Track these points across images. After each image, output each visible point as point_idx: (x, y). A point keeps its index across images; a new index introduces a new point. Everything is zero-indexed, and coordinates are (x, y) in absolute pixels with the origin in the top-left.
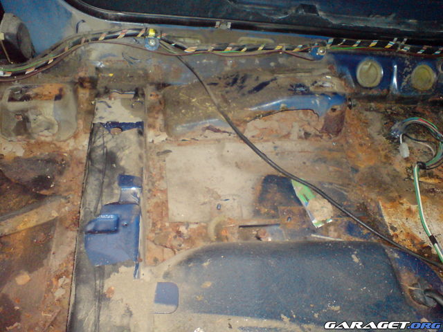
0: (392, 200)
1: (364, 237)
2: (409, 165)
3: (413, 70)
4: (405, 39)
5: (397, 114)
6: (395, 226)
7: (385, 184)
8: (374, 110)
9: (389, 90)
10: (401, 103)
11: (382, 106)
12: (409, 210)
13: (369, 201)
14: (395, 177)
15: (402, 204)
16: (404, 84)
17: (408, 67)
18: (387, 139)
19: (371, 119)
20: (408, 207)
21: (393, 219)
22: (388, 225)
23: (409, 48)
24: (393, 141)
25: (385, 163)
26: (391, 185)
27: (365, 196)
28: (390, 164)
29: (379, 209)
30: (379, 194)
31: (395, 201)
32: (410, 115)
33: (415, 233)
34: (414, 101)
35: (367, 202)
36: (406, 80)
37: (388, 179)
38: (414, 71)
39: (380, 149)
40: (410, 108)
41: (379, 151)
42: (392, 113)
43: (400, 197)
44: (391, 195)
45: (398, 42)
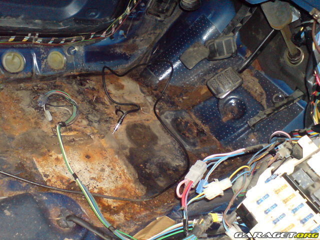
0: (43, 155)
1: (24, 189)
2: (54, 126)
3: (47, 56)
4: (37, 34)
5: (42, 89)
6: (48, 174)
7: (37, 143)
8: (23, 89)
9: (32, 73)
10: (44, 81)
11: (30, 85)
12: (57, 159)
13: (25, 160)
14: (44, 136)
15: (51, 156)
16: (43, 66)
17: (43, 54)
18: (35, 109)
19: (22, 96)
20: (56, 157)
21: (45, 169)
22: (42, 174)
23: (41, 41)
24: (40, 110)
25: (35, 128)
26: (42, 144)
27: (21, 157)
28: (39, 128)
29: (34, 164)
30: (32, 153)
31: (45, 154)
32: (52, 89)
33: (63, 174)
34: (53, 78)
35: (24, 161)
36: (44, 64)
37: (38, 140)
38: (49, 57)
39: (30, 118)
40: (52, 83)
41: (30, 120)
42: (38, 89)
43: (49, 151)
44: (42, 151)
45: (32, 37)
